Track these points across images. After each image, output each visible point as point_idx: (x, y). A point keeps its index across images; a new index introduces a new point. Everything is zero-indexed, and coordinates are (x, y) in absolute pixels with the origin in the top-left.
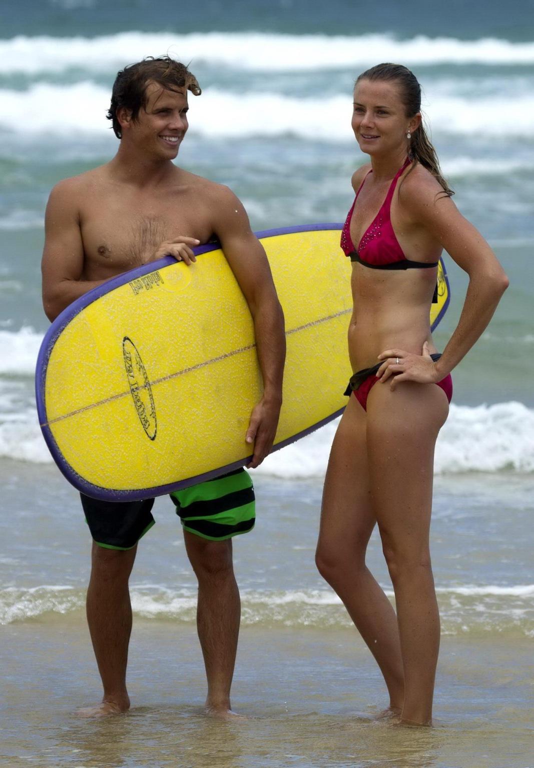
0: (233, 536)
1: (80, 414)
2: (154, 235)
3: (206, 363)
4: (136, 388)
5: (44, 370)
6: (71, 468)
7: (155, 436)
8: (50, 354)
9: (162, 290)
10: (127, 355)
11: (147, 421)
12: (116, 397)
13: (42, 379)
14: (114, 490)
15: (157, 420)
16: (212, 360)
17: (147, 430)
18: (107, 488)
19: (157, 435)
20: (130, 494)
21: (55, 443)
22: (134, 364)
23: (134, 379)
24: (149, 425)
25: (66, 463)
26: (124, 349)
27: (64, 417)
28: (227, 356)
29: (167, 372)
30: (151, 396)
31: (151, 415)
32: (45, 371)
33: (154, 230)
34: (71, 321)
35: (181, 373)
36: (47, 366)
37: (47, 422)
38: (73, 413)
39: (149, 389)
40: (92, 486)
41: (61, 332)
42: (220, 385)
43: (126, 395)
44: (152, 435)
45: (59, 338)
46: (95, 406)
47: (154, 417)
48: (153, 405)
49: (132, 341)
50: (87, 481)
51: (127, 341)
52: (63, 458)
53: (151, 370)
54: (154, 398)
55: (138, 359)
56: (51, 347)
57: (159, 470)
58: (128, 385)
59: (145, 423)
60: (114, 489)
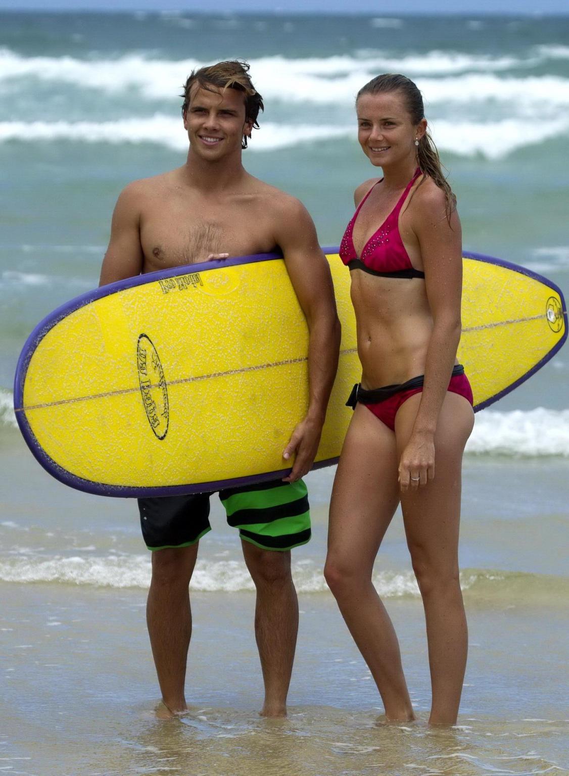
0: (292, 548)
1: (69, 404)
2: (211, 240)
3: (243, 370)
4: (148, 386)
5: (28, 356)
6: (48, 456)
7: (165, 436)
8: (40, 341)
9: (199, 293)
10: (142, 352)
11: (156, 420)
12: (121, 392)
13: (24, 364)
14: (103, 484)
15: (170, 421)
16: (250, 368)
17: (156, 430)
18: (93, 481)
19: (168, 435)
20: (125, 490)
21: (29, 429)
22: (149, 361)
23: (147, 377)
24: (158, 424)
25: (42, 450)
26: (138, 345)
27: (47, 405)
28: (271, 366)
29: (189, 373)
30: (166, 396)
31: (162, 415)
32: (31, 357)
33: (212, 235)
34: (74, 311)
35: (208, 376)
36: (33, 353)
37: (23, 407)
38: (61, 403)
39: (164, 389)
40: (74, 477)
41: (59, 321)
42: (256, 394)
43: (133, 392)
44: (162, 435)
45: (56, 327)
46: (91, 398)
47: (166, 417)
48: (167, 404)
49: (150, 338)
50: (67, 472)
51: (144, 339)
52: (37, 445)
53: (170, 370)
54: (169, 398)
55: (155, 358)
56: (43, 334)
57: (165, 470)
58: (139, 382)
59: (153, 422)
60: (103, 482)
